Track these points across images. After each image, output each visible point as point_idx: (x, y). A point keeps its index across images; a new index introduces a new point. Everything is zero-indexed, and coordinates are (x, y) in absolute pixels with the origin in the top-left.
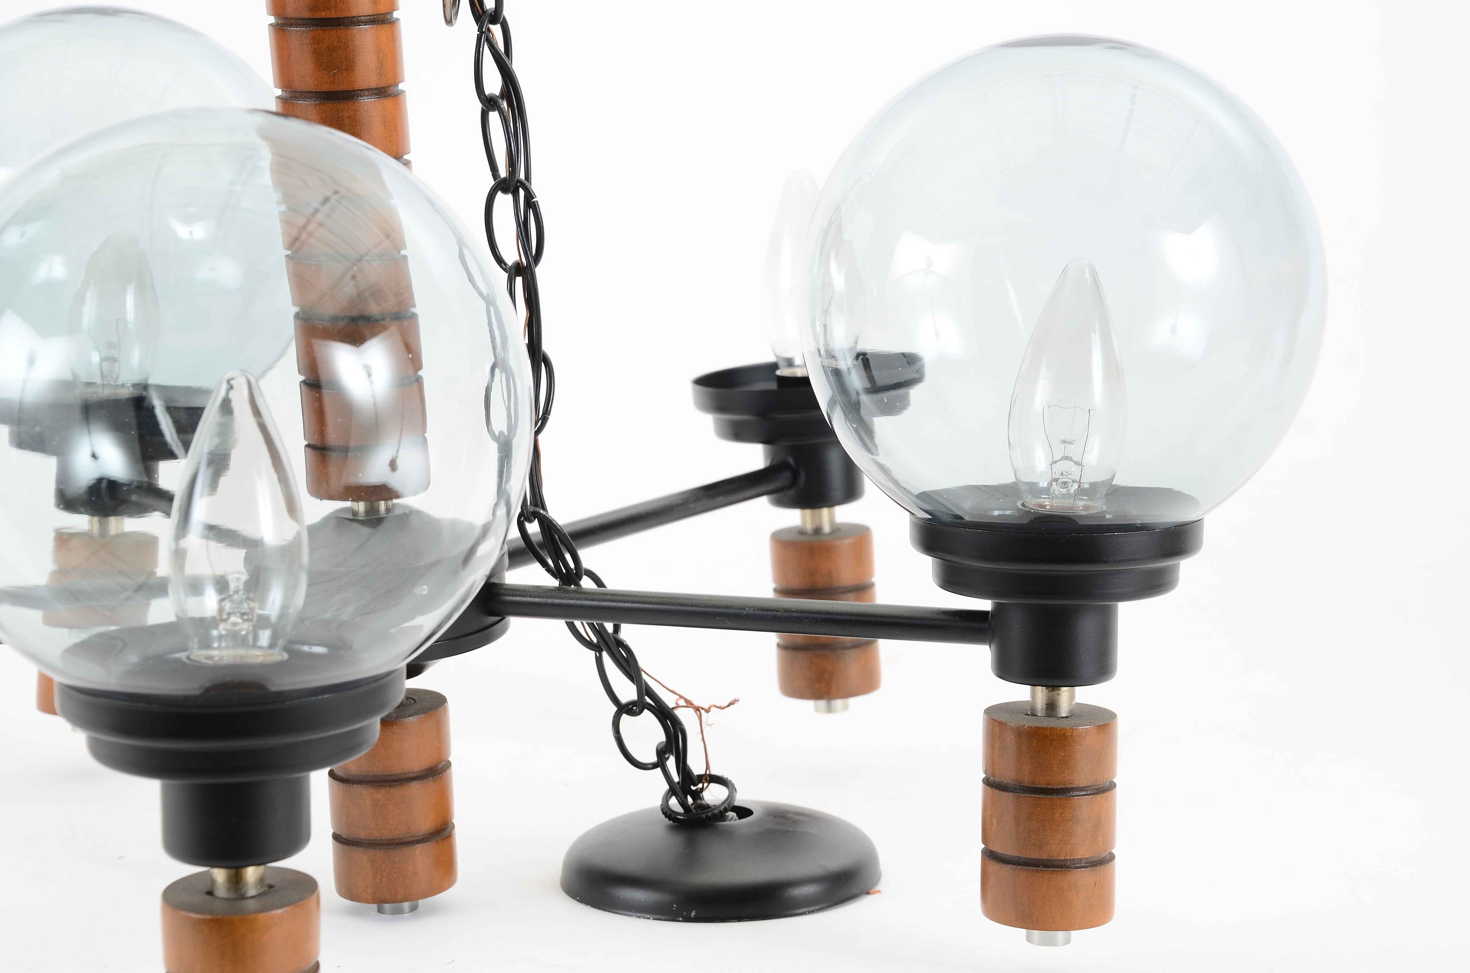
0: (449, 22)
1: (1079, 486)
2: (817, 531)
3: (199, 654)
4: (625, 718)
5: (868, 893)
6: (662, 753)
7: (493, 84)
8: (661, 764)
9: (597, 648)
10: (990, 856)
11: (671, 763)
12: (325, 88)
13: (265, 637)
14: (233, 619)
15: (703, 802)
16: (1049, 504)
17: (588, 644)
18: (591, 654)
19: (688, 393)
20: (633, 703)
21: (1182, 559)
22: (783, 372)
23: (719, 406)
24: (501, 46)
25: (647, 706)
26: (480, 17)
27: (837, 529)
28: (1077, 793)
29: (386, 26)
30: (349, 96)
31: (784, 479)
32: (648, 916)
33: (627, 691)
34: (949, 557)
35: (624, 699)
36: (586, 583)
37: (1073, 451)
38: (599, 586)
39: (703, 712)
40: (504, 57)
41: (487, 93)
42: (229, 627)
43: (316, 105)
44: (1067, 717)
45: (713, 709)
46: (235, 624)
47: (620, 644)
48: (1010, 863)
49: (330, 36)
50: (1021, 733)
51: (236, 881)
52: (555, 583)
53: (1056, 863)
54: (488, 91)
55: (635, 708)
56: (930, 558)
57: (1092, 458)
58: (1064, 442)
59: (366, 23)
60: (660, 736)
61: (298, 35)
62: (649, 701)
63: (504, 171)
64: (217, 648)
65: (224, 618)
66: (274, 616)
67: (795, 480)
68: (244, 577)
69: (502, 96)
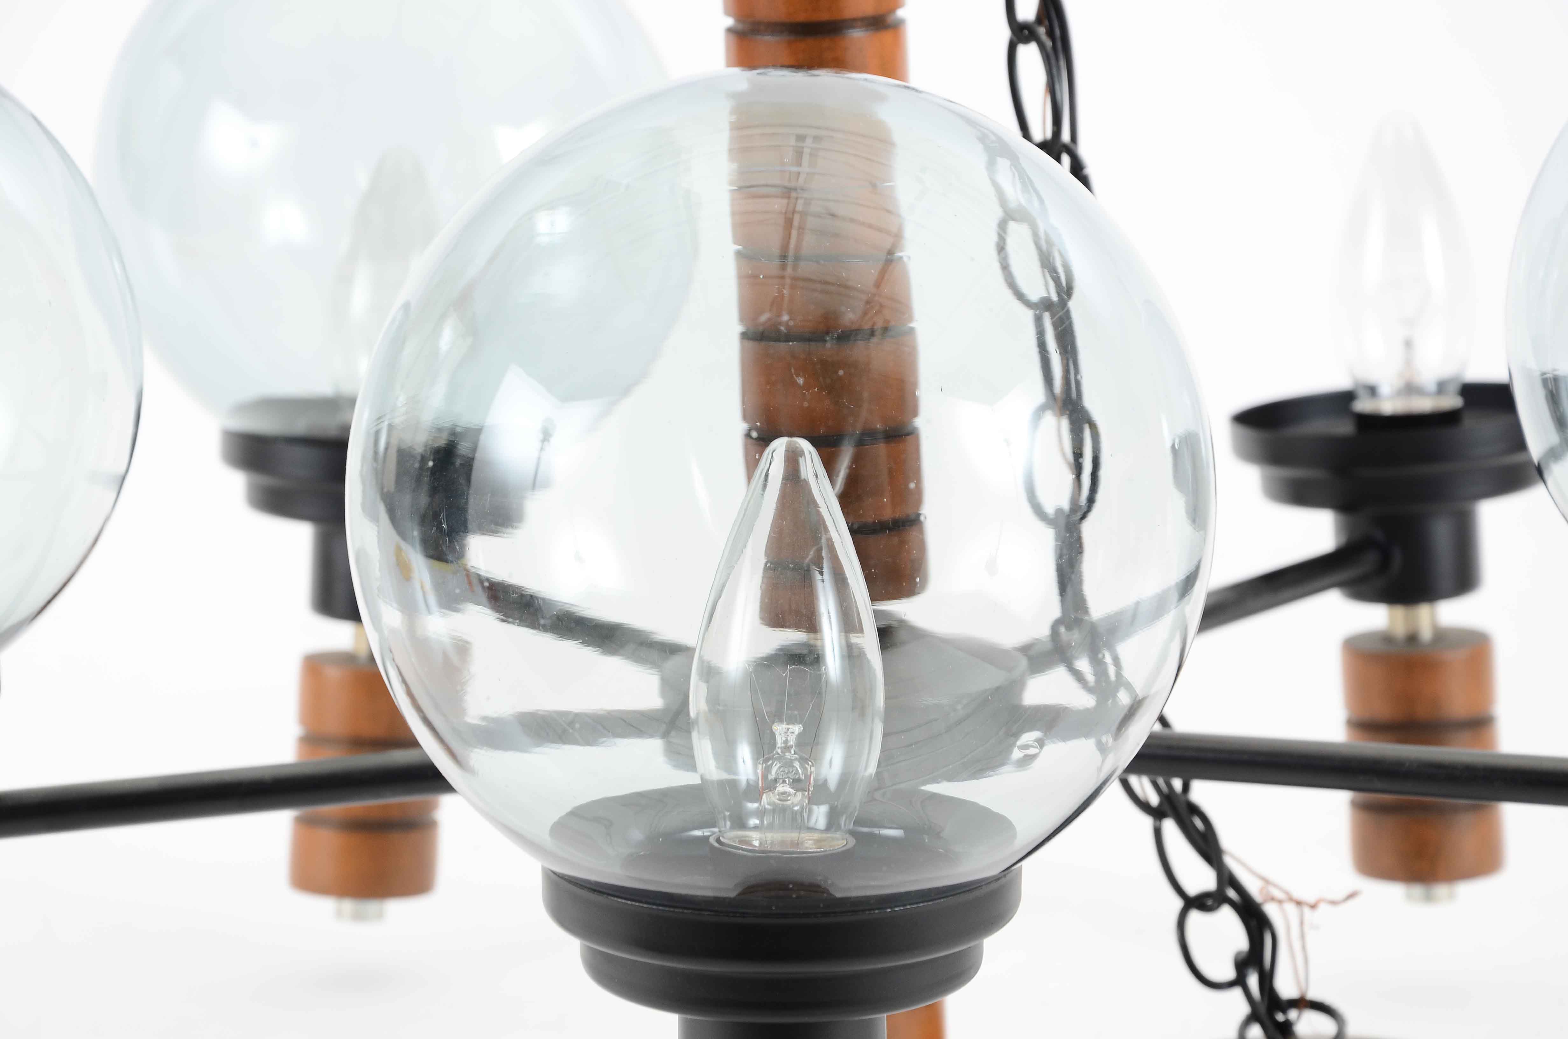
2: (1413, 637)
3: (731, 836)
4: (1195, 917)
6: (1241, 967)
8: (1240, 981)
9: (1157, 814)
11: (1253, 981)
12: (801, 17)
13: (820, 815)
14: (781, 788)
17: (1144, 806)
18: (1146, 822)
20: (1208, 894)
22: (1363, 405)
23: (1267, 456)
25: (1228, 899)
27: (1442, 636)
30: (833, 28)
31: (1369, 561)
35: (1192, 890)
41: (1019, 18)
42: (775, 799)
43: (788, 42)
45: (1320, 904)
46: (784, 795)
47: (1195, 810)
54: (1021, 17)
55: (1209, 902)
60: (1240, 941)
62: (1232, 893)
63: (1041, 129)
64: (756, 828)
65: (770, 786)
66: (832, 784)
67: (1384, 565)
68: (797, 729)
69: (1039, 20)
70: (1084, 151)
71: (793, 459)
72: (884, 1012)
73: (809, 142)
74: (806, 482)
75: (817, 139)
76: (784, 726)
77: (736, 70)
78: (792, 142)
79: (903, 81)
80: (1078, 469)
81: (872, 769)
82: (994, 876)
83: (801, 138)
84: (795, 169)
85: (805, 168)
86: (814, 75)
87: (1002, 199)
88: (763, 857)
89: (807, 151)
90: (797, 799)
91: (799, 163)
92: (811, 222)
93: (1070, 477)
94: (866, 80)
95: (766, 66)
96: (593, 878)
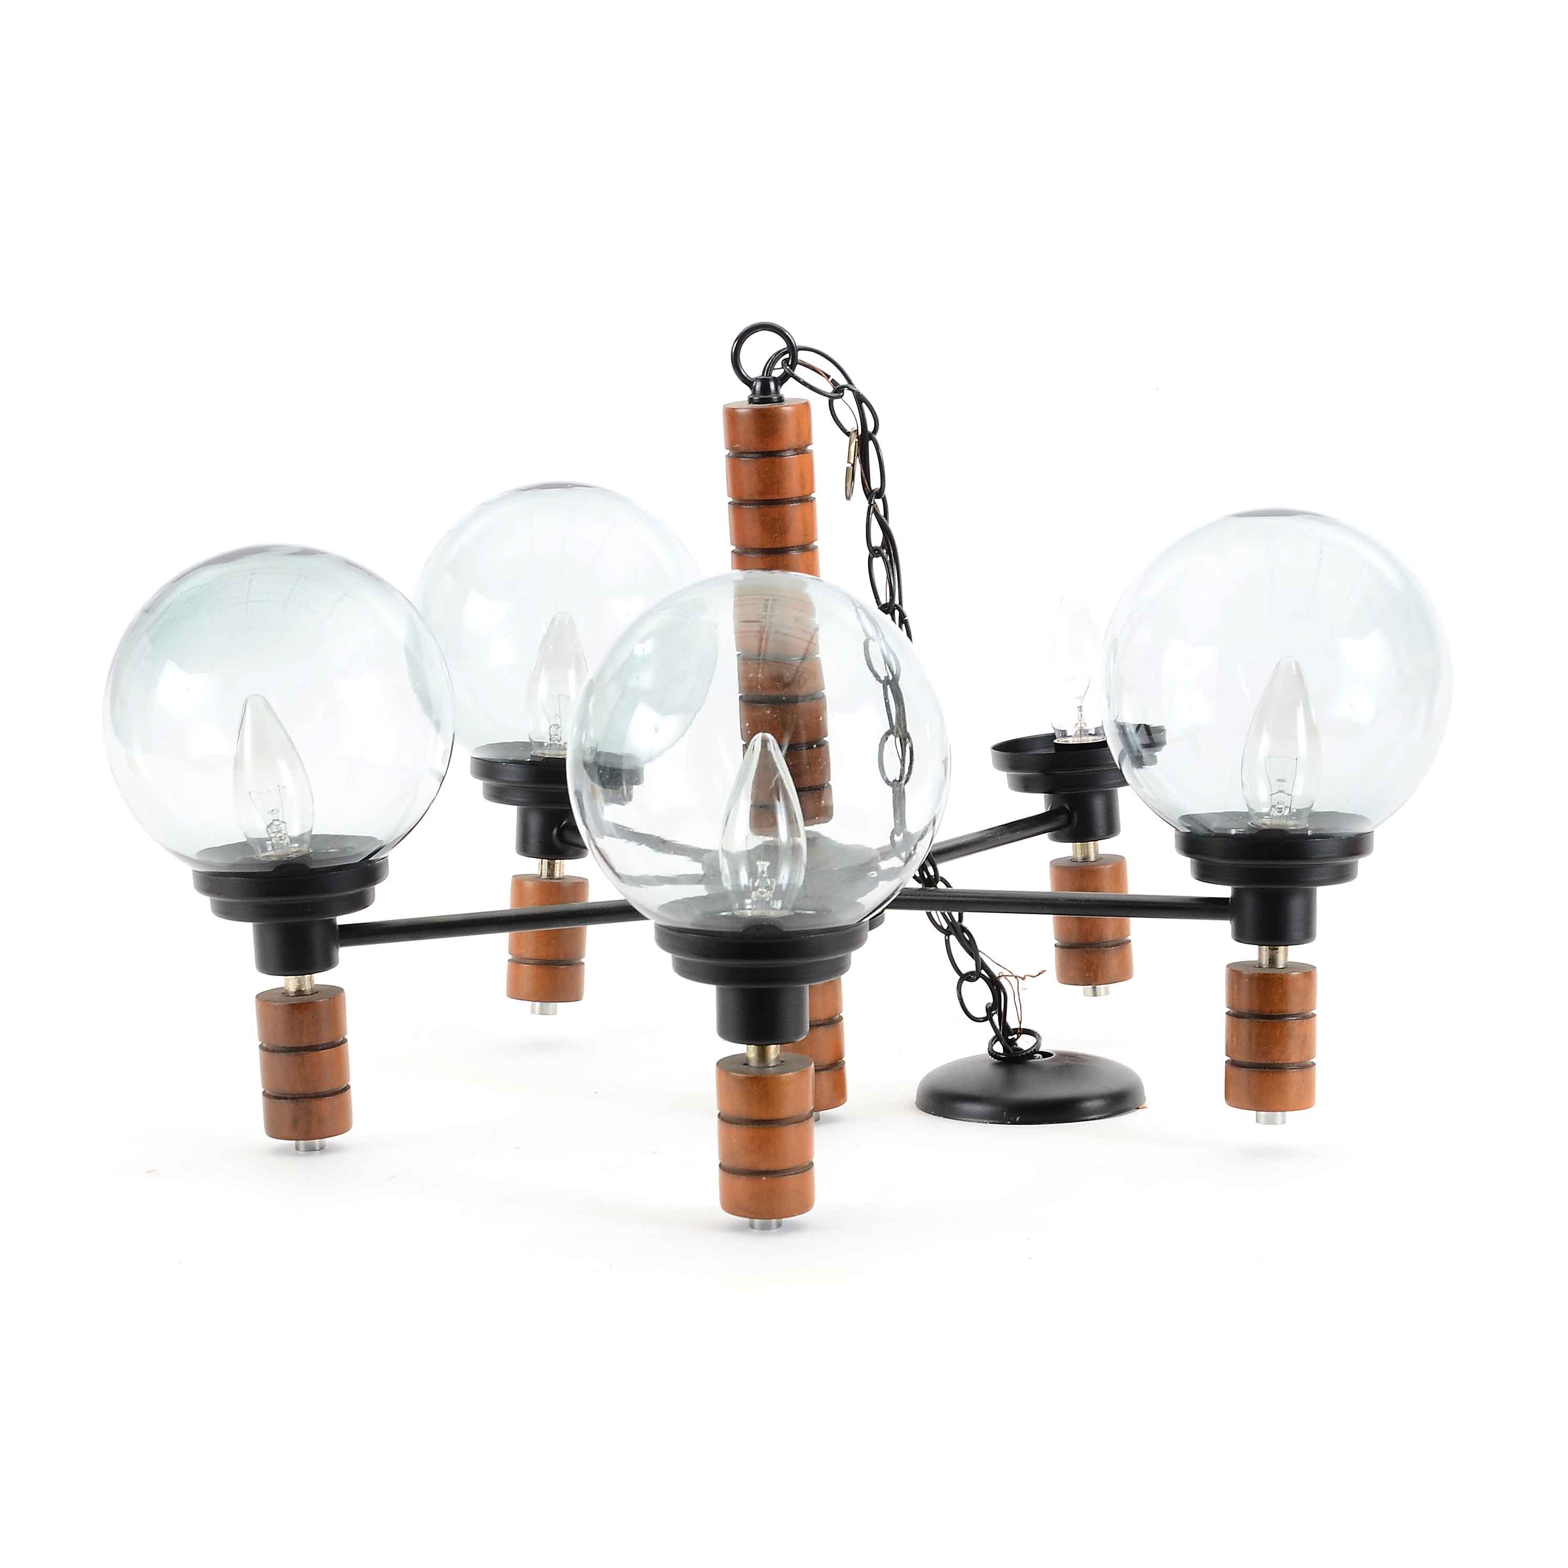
0: (848, 498)
1: (1290, 810)
2: (1086, 859)
3: (738, 913)
4: (966, 984)
5: (1138, 1108)
6: (989, 1010)
7: (877, 538)
8: (988, 1018)
9: (947, 933)
10: (1233, 1064)
11: (996, 1018)
12: (767, 546)
13: (779, 902)
14: (760, 890)
15: (1017, 1047)
16: (1267, 823)
17: (940, 928)
18: (942, 936)
19: (988, 756)
20: (972, 973)
21: (1360, 857)
22: (1060, 740)
23: (1012, 766)
24: (882, 513)
25: (982, 976)
26: (869, 494)
27: (1099, 859)
28: (1290, 1018)
29: (809, 503)
30: (783, 551)
31: (1061, 820)
32: (986, 1121)
33: (967, 964)
34: (1203, 858)
35: (964, 971)
36: (941, 885)
37: (1284, 786)
38: (947, 887)
39: (1020, 979)
40: (884, 519)
41: (873, 545)
42: (758, 894)
43: (762, 558)
44: (1283, 968)
45: (1027, 977)
46: (762, 893)
47: (964, 930)
48: (1245, 1067)
49: (773, 511)
50: (1251, 977)
51: (763, 1056)
52: (920, 886)
53: (1277, 1066)
54: (874, 545)
55: (972, 976)
56: (1190, 859)
57: (1298, 792)
58: (1279, 780)
59: (796, 502)
60: (989, 997)
61: (750, 512)
62: (983, 972)
63: (884, 599)
64: (750, 909)
65: (755, 889)
66: (784, 887)
67: (1070, 821)
68: (768, 864)
69: (883, 546)
70: (905, 609)
71: (765, 742)
72: (807, 984)
73: (770, 602)
74: (770, 752)
75: (774, 600)
76: (762, 863)
77: (738, 571)
78: (763, 602)
79: (816, 576)
80: (903, 761)
81: (801, 883)
82: (853, 925)
83: (767, 600)
84: (764, 613)
85: (769, 613)
86: (773, 573)
87: (867, 634)
88: (753, 919)
89: (769, 606)
90: (768, 895)
91: (766, 611)
92: (771, 637)
93: (899, 766)
94: (797, 575)
95: (751, 569)
96: (677, 926)
